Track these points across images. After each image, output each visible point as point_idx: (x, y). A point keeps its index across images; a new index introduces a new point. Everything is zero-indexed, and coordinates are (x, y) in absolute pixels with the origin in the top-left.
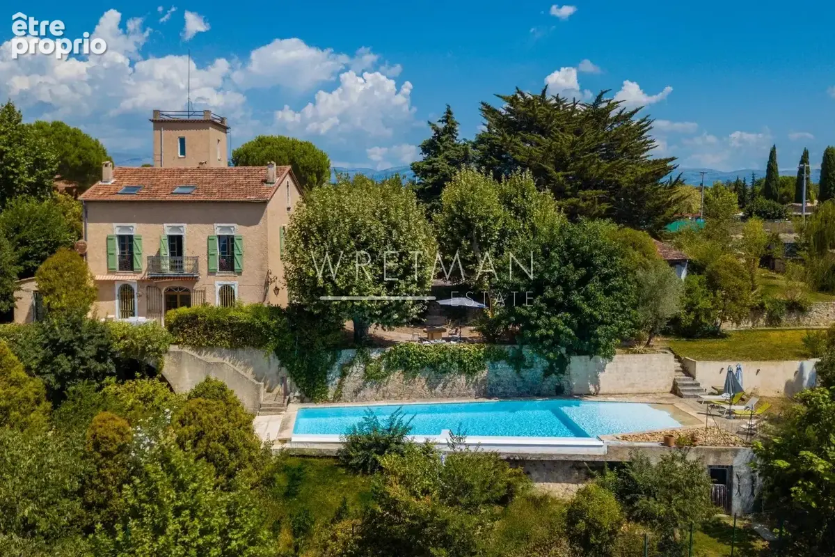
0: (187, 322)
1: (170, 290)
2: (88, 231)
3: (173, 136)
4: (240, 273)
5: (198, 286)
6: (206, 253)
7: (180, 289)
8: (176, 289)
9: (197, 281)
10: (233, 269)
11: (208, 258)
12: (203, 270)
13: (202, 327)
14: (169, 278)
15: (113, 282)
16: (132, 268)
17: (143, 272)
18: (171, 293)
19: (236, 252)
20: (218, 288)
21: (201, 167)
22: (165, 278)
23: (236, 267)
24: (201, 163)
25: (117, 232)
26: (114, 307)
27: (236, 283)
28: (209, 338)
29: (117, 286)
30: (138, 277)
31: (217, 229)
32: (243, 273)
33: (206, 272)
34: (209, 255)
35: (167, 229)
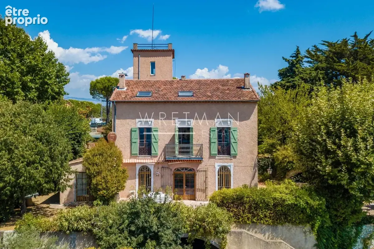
0: (232, 203)
1: (178, 170)
2: (116, 125)
3: (145, 61)
4: (235, 157)
5: (201, 167)
6: (208, 141)
7: (186, 169)
8: (183, 169)
9: (201, 163)
10: (229, 153)
11: (210, 145)
12: (206, 154)
13: (247, 206)
14: (179, 161)
15: (135, 164)
16: (150, 153)
17: (159, 156)
18: (179, 172)
19: (232, 141)
20: (217, 168)
21: (183, 79)
22: (177, 161)
23: (232, 152)
24: (183, 77)
25: (139, 125)
26: (135, 183)
27: (232, 164)
28: (254, 216)
29: (138, 167)
30: (155, 160)
31: (218, 123)
32: (237, 157)
33: (208, 156)
34: (210, 143)
35: (177, 123)
